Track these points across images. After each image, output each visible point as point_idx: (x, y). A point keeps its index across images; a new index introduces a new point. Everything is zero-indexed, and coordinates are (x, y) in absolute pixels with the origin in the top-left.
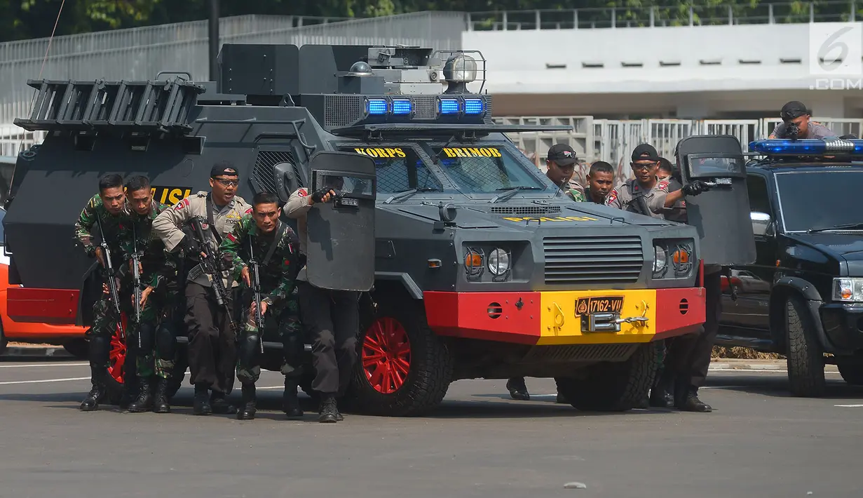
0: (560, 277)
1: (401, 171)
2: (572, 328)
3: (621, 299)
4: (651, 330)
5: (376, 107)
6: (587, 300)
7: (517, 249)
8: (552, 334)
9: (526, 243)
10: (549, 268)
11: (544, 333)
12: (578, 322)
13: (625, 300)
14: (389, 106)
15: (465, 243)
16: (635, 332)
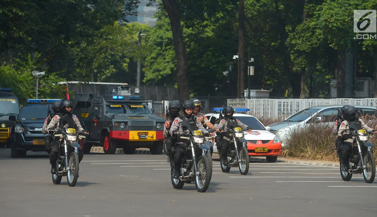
0: (134, 128)
1: (122, 110)
2: (137, 138)
3: (148, 133)
4: (155, 138)
5: (115, 97)
6: (140, 133)
7: (126, 123)
8: (132, 139)
9: (127, 122)
10: (132, 127)
11: (130, 138)
12: (138, 137)
13: (149, 133)
14: (118, 97)
15: (115, 122)
16: (152, 139)
